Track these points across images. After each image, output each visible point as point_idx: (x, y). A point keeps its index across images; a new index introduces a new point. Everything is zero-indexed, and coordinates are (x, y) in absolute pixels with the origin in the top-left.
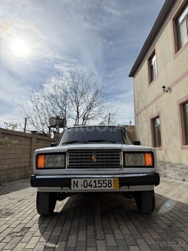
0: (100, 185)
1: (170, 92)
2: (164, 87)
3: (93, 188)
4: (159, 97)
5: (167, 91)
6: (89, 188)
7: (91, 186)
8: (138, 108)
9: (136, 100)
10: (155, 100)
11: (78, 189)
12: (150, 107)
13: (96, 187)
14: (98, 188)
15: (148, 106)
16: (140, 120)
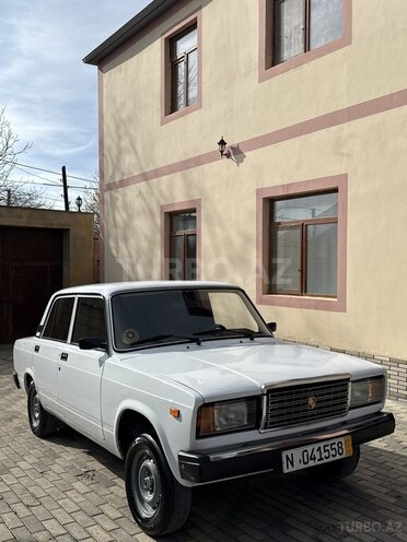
0: (327, 454)
1: (239, 161)
2: (222, 143)
3: (317, 463)
4: (199, 161)
5: (228, 156)
6: (311, 463)
7: (314, 458)
8: (116, 168)
9: (107, 141)
10: (186, 165)
11: (294, 469)
12: (164, 179)
13: (321, 459)
14: (325, 461)
15: (158, 173)
16: (119, 203)
